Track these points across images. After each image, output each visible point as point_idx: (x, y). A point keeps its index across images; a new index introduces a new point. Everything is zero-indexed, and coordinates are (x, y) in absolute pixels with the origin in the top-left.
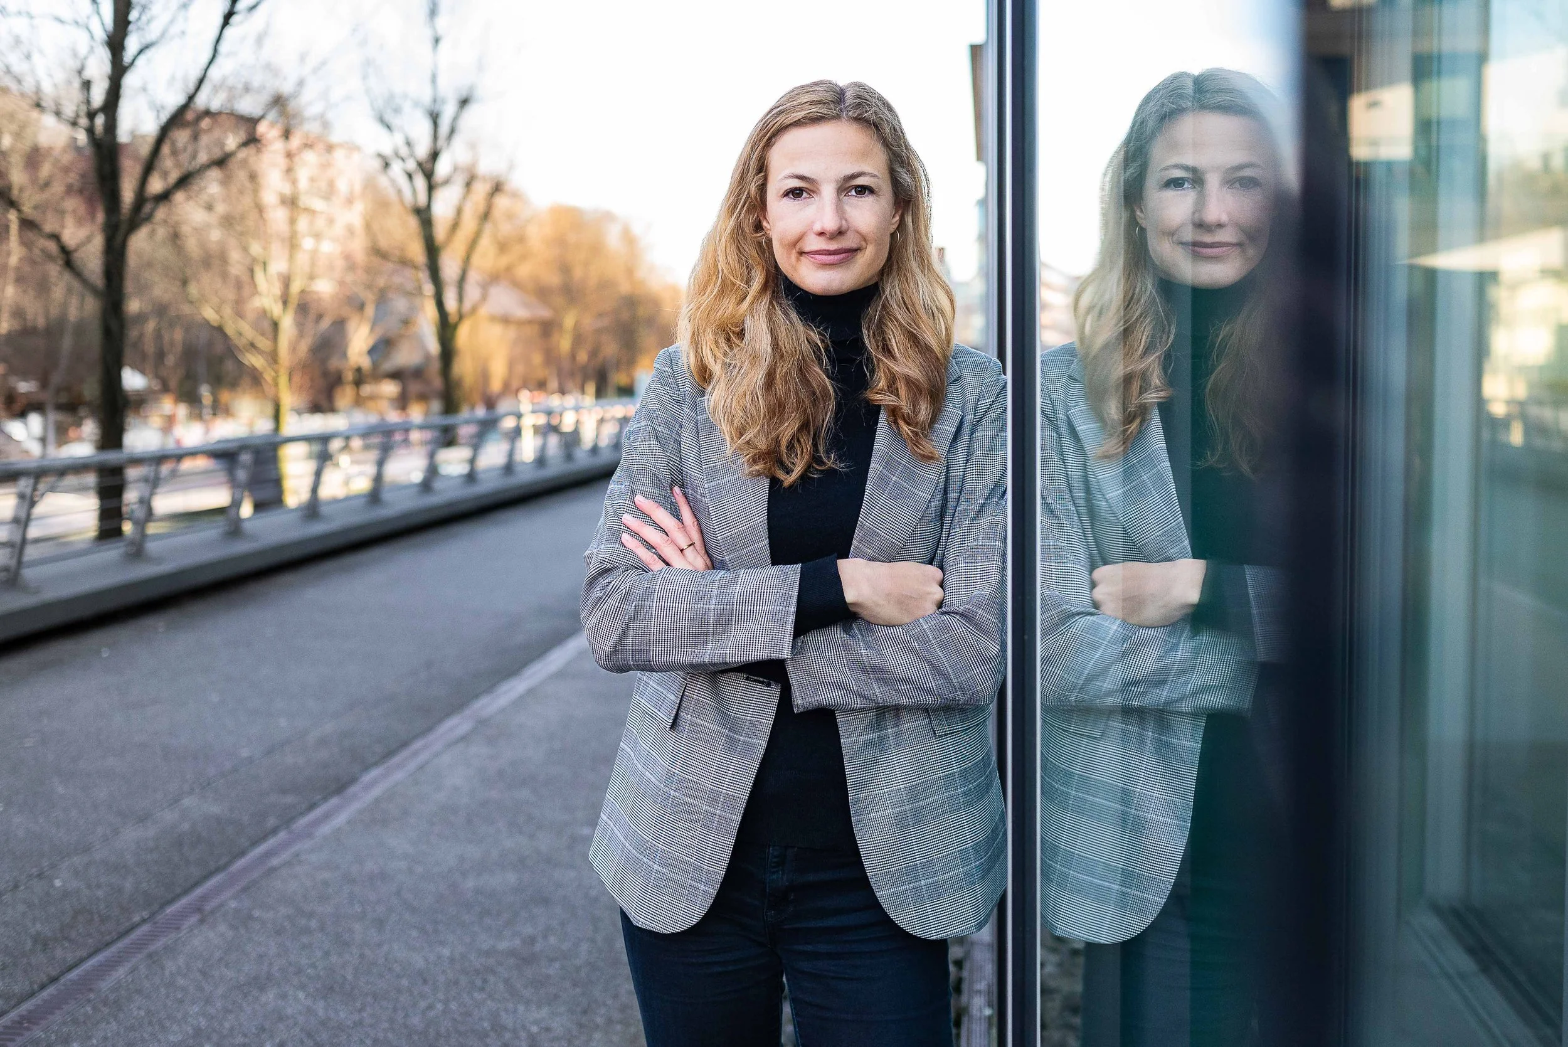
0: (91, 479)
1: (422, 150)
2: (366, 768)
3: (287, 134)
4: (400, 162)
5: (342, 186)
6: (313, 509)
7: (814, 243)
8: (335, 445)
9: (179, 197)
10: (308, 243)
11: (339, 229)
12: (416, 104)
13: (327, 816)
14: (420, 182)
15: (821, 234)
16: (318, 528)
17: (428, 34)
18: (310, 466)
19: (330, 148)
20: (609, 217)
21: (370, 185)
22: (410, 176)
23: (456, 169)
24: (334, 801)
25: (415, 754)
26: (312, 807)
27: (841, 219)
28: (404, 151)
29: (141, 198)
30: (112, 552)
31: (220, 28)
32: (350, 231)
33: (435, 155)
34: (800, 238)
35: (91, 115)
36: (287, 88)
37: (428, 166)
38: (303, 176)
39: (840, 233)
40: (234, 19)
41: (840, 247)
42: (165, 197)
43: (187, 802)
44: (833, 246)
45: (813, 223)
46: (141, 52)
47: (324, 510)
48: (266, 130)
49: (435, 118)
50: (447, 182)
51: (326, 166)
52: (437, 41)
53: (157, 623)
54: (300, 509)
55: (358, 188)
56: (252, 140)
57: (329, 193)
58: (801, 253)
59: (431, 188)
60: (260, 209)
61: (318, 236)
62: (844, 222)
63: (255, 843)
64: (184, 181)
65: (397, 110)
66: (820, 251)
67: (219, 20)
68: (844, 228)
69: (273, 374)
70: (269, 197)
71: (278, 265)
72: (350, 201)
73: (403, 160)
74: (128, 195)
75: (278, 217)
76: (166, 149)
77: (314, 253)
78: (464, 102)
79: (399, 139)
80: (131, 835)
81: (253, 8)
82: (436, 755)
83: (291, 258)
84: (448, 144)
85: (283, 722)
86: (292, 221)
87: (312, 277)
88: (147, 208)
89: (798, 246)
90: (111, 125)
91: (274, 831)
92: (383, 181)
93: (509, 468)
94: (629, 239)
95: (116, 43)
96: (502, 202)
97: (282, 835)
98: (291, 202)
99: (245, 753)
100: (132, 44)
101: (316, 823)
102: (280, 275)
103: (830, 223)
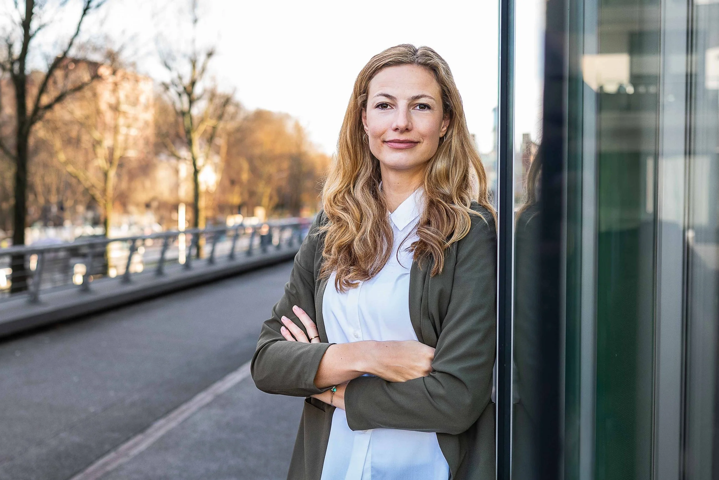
0: (7, 260)
1: (187, 81)
2: (157, 419)
3: (114, 73)
4: (175, 88)
5: (143, 99)
6: (126, 278)
7: (392, 136)
8: (139, 243)
9: (57, 107)
10: (123, 130)
11: (141, 124)
12: (185, 56)
13: (136, 445)
14: (185, 99)
15: (396, 129)
16: (129, 288)
17: (190, 17)
18: (126, 253)
19: (137, 81)
20: (287, 116)
21: (158, 98)
22: (180, 95)
23: (205, 91)
24: (140, 437)
25: (183, 412)
26: (128, 439)
27: (408, 122)
28: (177, 81)
29: (37, 108)
30: (20, 300)
31: (81, 17)
32: (146, 123)
33: (193, 83)
34: (383, 133)
35: (12, 63)
36: (115, 48)
37: (189, 89)
38: (122, 94)
39: (407, 130)
40: (90, 11)
41: (406, 139)
42: (49, 107)
43: (63, 435)
44: (403, 137)
45: (392, 124)
46: (39, 29)
47: (133, 278)
48: (104, 71)
49: (194, 63)
50: (199, 98)
51: (134, 89)
52: (195, 21)
53: (44, 339)
54: (117, 277)
55: (151, 101)
56: (96, 77)
57: (135, 103)
58: (384, 142)
59: (191, 102)
60: (98, 112)
61: (129, 126)
62: (410, 124)
63: (98, 457)
64: (59, 99)
65: (174, 59)
66: (395, 140)
67: (81, 12)
68: (409, 127)
69: (104, 202)
70: (103, 106)
71: (108, 142)
72: (146, 108)
73: (176, 86)
74: (30, 105)
75: (108, 116)
76: (51, 81)
77: (127, 136)
78: (210, 55)
79: (174, 75)
80: (34, 452)
81: (98, 6)
82: (194, 414)
83: (115, 139)
84: (201, 77)
85: (112, 394)
86: (116, 119)
87: (126, 149)
88: (40, 113)
89: (382, 137)
90: (22, 68)
91: (108, 452)
92: (165, 97)
93: (231, 256)
94: (298, 129)
95: (26, 24)
96: (231, 109)
97: (112, 455)
98: (115, 108)
99: (92, 409)
100: (34, 25)
101: (130, 448)
102: (109, 148)
103: (401, 123)
